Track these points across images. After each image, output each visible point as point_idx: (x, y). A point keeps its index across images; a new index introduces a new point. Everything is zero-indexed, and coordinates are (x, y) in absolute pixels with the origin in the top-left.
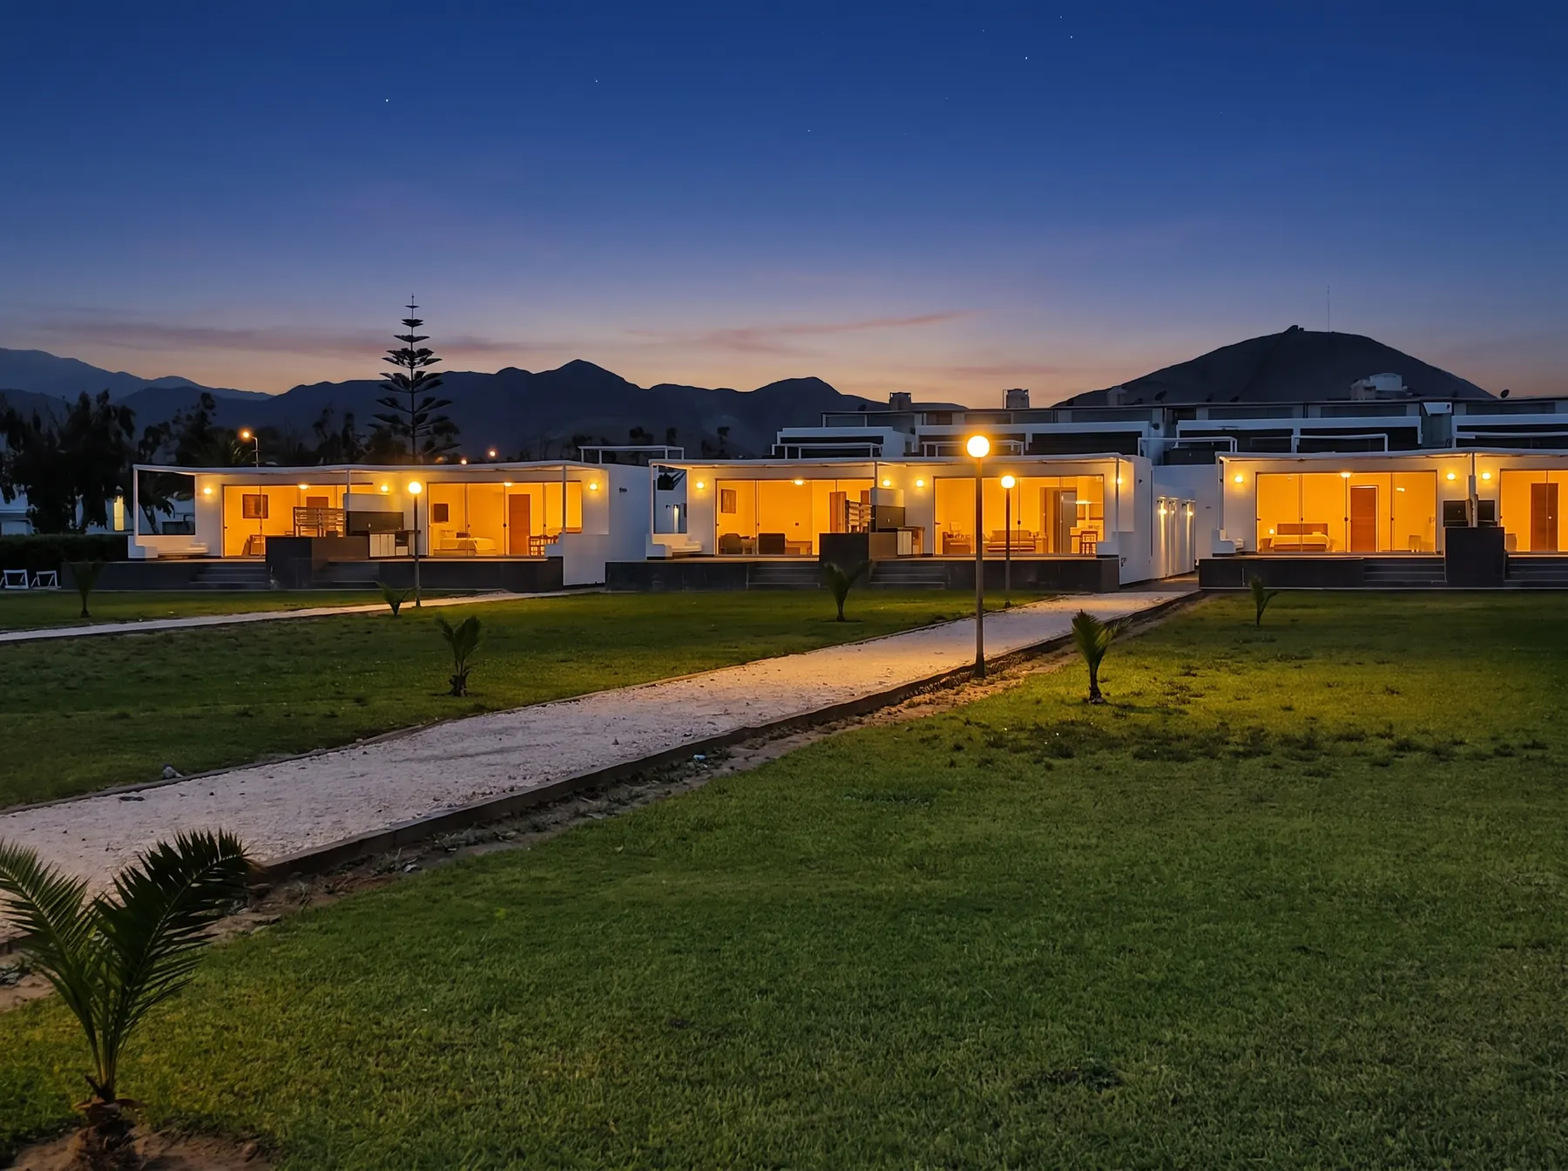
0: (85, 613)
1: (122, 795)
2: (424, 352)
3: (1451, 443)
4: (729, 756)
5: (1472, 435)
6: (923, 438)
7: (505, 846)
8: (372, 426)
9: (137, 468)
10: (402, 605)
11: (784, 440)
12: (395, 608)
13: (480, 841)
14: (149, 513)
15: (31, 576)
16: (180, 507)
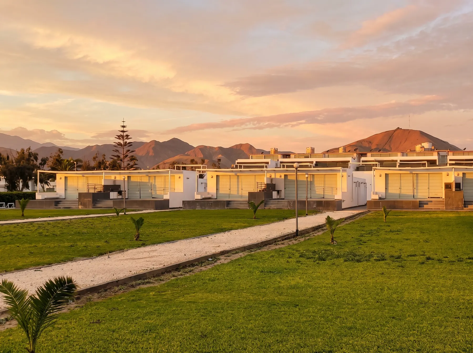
0: (23, 215)
1: (35, 270)
2: (127, 136)
3: (447, 165)
4: (219, 259)
5: (454, 162)
6: (281, 162)
7: (152, 285)
8: (111, 158)
9: (38, 171)
10: (120, 214)
11: (238, 163)
12: (118, 214)
13: (143, 284)
14: (42, 184)
15: (6, 204)
16: (52, 184)
